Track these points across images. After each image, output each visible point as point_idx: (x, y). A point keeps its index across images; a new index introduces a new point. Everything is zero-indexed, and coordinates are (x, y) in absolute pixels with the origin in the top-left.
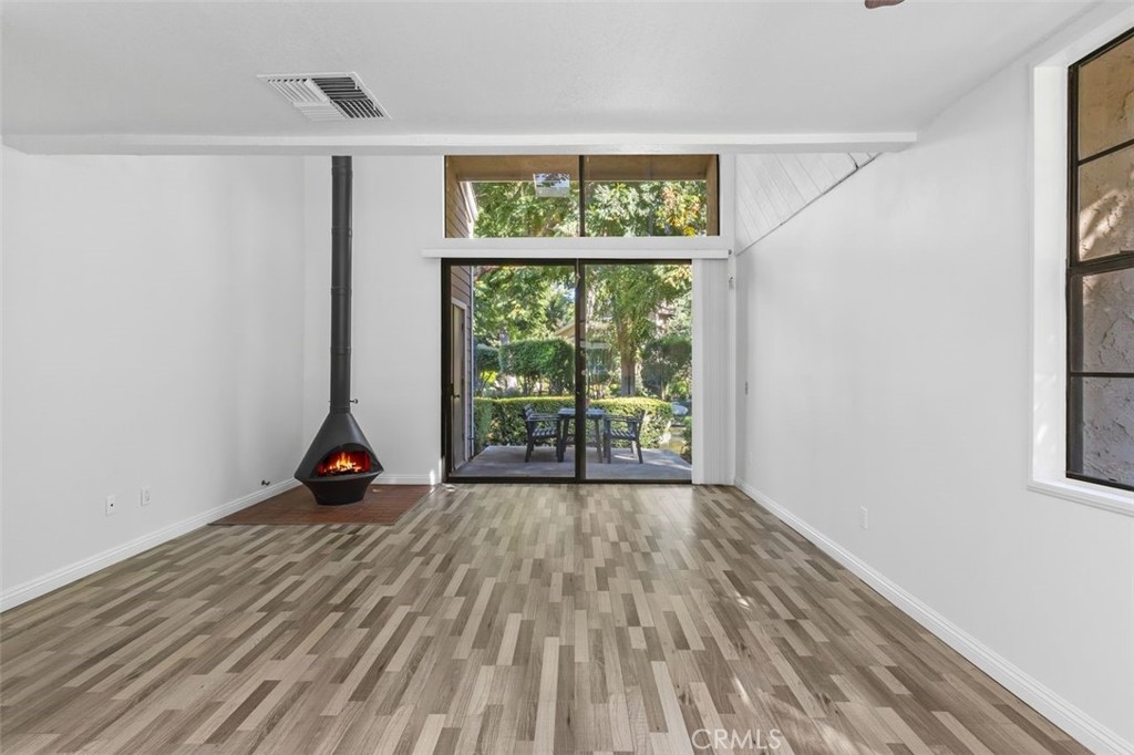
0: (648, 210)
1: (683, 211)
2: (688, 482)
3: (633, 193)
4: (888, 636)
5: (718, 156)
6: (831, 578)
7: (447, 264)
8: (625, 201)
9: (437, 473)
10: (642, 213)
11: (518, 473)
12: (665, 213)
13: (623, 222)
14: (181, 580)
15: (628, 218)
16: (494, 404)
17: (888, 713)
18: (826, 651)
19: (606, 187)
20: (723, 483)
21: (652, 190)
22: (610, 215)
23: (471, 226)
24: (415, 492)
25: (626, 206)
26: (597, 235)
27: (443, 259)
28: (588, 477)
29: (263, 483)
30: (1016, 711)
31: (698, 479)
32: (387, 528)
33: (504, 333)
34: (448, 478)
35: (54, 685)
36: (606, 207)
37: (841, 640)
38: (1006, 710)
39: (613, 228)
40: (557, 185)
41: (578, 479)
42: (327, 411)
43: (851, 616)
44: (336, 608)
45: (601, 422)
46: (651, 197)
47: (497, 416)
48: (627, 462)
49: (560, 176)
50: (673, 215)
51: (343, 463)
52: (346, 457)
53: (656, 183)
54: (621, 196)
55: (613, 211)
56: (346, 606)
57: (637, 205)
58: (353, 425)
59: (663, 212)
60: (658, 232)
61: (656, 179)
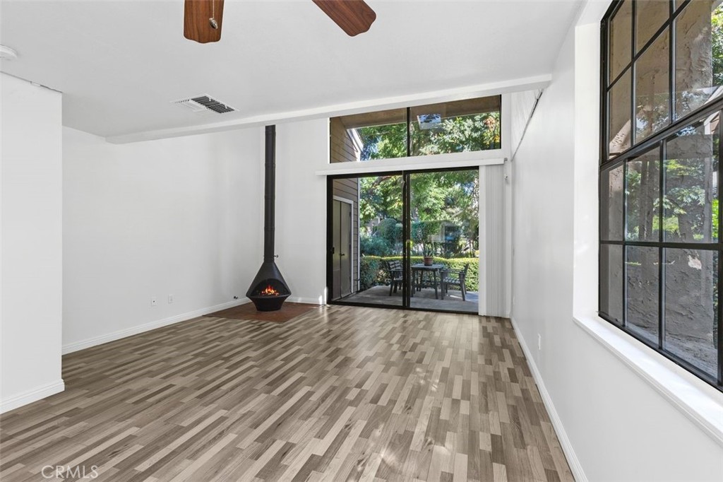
2: (476, 314)
3: (470, 122)
4: (515, 418)
7: (330, 179)
8: (462, 129)
9: (323, 298)
10: (475, 135)
11: (380, 302)
12: (489, 134)
13: (462, 142)
14: (174, 339)
15: (464, 140)
16: (381, 260)
18: (460, 420)
19: (451, 120)
20: (500, 316)
21: (482, 120)
22: (452, 139)
23: (358, 155)
24: (307, 308)
25: (463, 132)
26: (444, 152)
27: (328, 176)
28: (411, 306)
29: (235, 297)
31: (482, 312)
32: (278, 324)
33: (416, 216)
34: (330, 301)
35: (100, 373)
36: (450, 133)
39: (453, 148)
40: (433, 121)
42: (262, 261)
43: (502, 403)
44: (223, 359)
45: (438, 273)
46: (481, 124)
47: (383, 267)
48: (454, 299)
49: (435, 115)
51: (269, 290)
52: (271, 287)
53: (484, 114)
54: (460, 126)
55: (455, 135)
56: (227, 359)
57: (472, 130)
58: (275, 268)
59: (488, 134)
60: (484, 147)
61: (484, 112)
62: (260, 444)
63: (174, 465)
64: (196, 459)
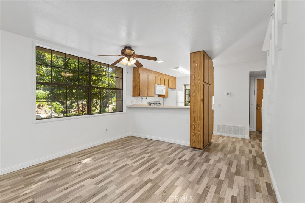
62: (107, 186)
63: (139, 183)
64: (132, 184)
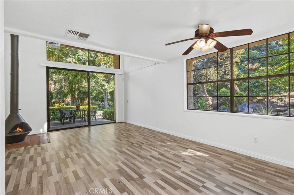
0: (93, 59)
1: (103, 60)
4: (166, 136)
5: (119, 56)
6: (154, 132)
7: (48, 68)
12: (98, 60)
17: (173, 143)
28: (91, 125)
30: (183, 139)
31: (117, 121)
34: (49, 130)
37: (162, 138)
38: (182, 139)
41: (89, 125)
43: (160, 135)
50: (100, 61)
51: (19, 129)
52: (19, 127)
